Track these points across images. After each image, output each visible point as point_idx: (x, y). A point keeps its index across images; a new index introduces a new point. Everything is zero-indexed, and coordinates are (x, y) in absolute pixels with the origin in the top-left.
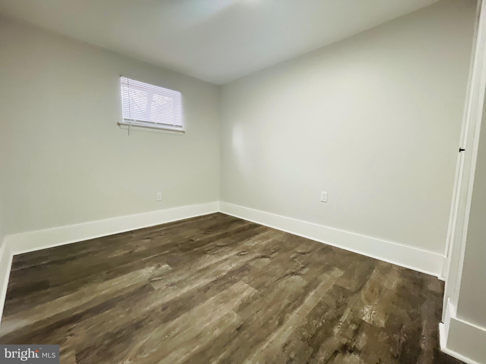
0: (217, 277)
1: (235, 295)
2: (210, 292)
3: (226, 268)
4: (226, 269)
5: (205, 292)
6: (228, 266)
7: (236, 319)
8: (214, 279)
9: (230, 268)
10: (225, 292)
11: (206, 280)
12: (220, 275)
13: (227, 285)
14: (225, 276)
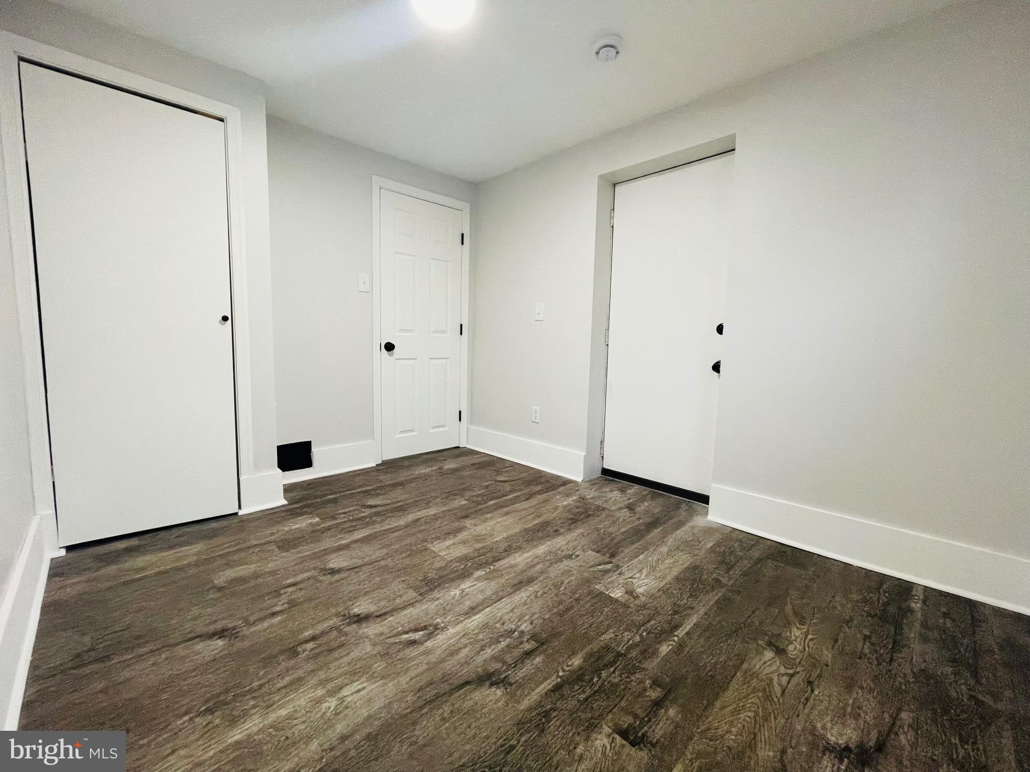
0: (492, 567)
1: (464, 542)
2: (503, 546)
3: (475, 585)
4: (475, 583)
5: (510, 546)
6: (468, 590)
7: (468, 523)
8: (498, 564)
9: (466, 585)
10: (478, 546)
11: (513, 562)
12: (488, 570)
13: (476, 554)
14: (477, 569)
